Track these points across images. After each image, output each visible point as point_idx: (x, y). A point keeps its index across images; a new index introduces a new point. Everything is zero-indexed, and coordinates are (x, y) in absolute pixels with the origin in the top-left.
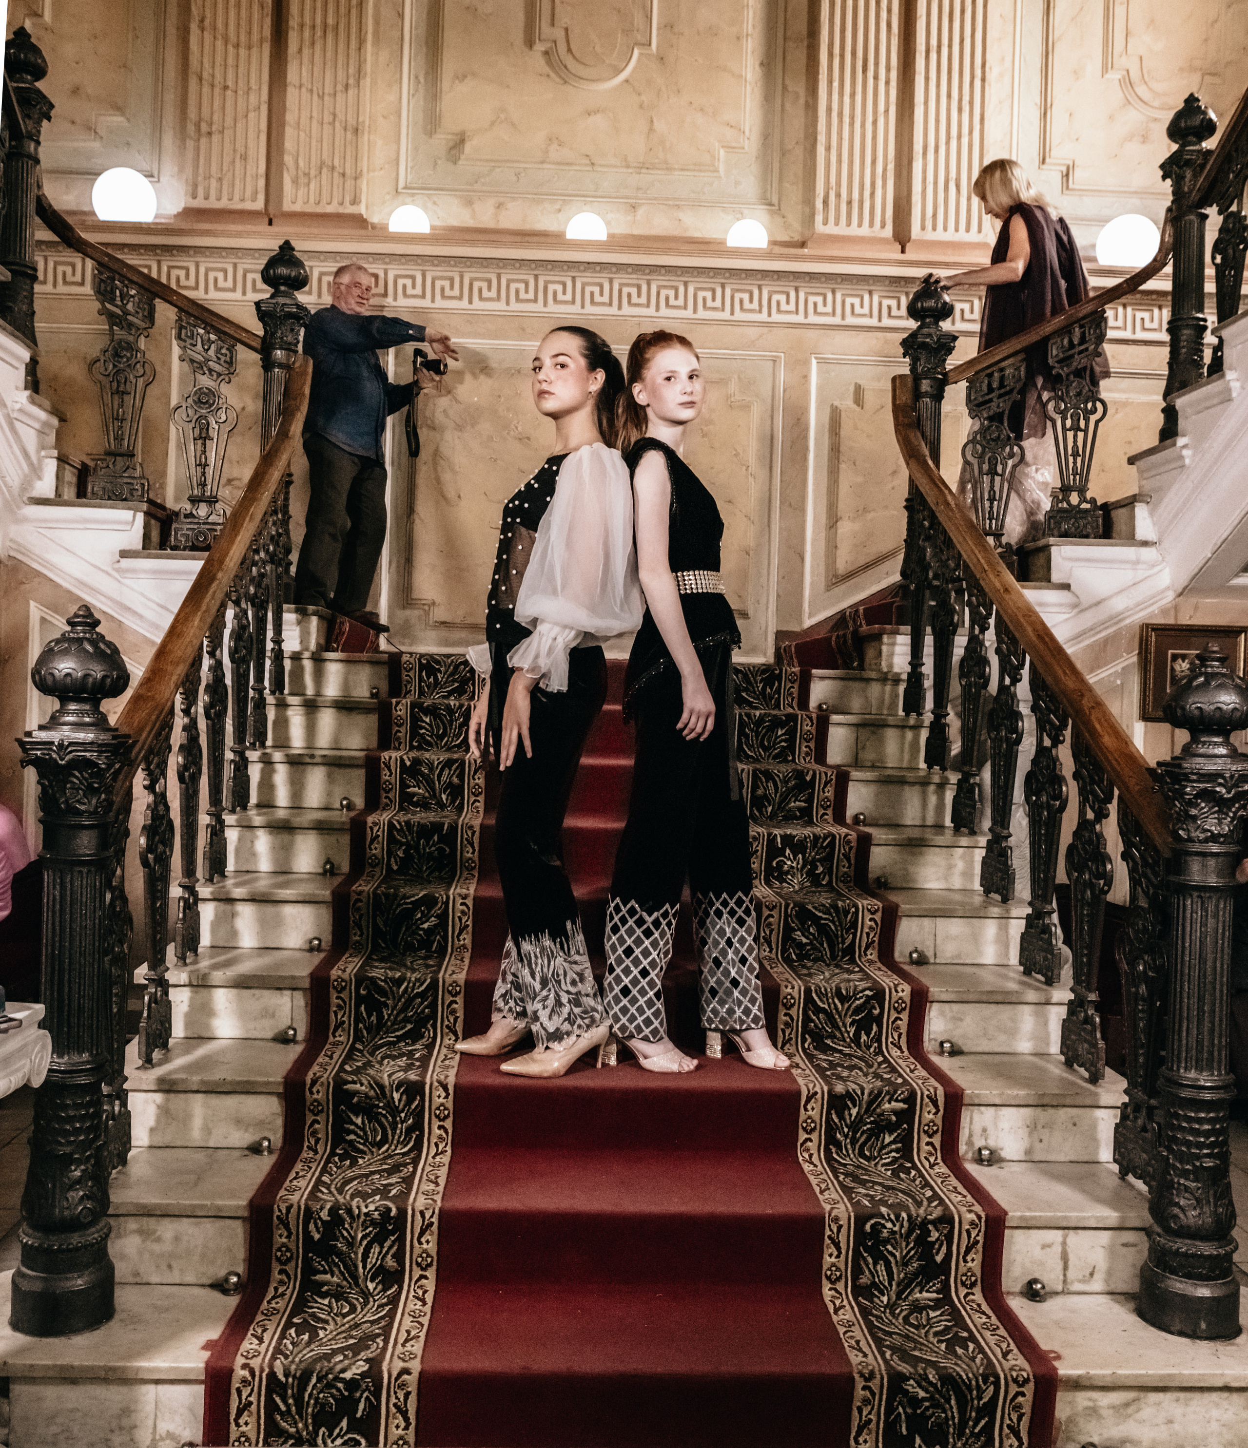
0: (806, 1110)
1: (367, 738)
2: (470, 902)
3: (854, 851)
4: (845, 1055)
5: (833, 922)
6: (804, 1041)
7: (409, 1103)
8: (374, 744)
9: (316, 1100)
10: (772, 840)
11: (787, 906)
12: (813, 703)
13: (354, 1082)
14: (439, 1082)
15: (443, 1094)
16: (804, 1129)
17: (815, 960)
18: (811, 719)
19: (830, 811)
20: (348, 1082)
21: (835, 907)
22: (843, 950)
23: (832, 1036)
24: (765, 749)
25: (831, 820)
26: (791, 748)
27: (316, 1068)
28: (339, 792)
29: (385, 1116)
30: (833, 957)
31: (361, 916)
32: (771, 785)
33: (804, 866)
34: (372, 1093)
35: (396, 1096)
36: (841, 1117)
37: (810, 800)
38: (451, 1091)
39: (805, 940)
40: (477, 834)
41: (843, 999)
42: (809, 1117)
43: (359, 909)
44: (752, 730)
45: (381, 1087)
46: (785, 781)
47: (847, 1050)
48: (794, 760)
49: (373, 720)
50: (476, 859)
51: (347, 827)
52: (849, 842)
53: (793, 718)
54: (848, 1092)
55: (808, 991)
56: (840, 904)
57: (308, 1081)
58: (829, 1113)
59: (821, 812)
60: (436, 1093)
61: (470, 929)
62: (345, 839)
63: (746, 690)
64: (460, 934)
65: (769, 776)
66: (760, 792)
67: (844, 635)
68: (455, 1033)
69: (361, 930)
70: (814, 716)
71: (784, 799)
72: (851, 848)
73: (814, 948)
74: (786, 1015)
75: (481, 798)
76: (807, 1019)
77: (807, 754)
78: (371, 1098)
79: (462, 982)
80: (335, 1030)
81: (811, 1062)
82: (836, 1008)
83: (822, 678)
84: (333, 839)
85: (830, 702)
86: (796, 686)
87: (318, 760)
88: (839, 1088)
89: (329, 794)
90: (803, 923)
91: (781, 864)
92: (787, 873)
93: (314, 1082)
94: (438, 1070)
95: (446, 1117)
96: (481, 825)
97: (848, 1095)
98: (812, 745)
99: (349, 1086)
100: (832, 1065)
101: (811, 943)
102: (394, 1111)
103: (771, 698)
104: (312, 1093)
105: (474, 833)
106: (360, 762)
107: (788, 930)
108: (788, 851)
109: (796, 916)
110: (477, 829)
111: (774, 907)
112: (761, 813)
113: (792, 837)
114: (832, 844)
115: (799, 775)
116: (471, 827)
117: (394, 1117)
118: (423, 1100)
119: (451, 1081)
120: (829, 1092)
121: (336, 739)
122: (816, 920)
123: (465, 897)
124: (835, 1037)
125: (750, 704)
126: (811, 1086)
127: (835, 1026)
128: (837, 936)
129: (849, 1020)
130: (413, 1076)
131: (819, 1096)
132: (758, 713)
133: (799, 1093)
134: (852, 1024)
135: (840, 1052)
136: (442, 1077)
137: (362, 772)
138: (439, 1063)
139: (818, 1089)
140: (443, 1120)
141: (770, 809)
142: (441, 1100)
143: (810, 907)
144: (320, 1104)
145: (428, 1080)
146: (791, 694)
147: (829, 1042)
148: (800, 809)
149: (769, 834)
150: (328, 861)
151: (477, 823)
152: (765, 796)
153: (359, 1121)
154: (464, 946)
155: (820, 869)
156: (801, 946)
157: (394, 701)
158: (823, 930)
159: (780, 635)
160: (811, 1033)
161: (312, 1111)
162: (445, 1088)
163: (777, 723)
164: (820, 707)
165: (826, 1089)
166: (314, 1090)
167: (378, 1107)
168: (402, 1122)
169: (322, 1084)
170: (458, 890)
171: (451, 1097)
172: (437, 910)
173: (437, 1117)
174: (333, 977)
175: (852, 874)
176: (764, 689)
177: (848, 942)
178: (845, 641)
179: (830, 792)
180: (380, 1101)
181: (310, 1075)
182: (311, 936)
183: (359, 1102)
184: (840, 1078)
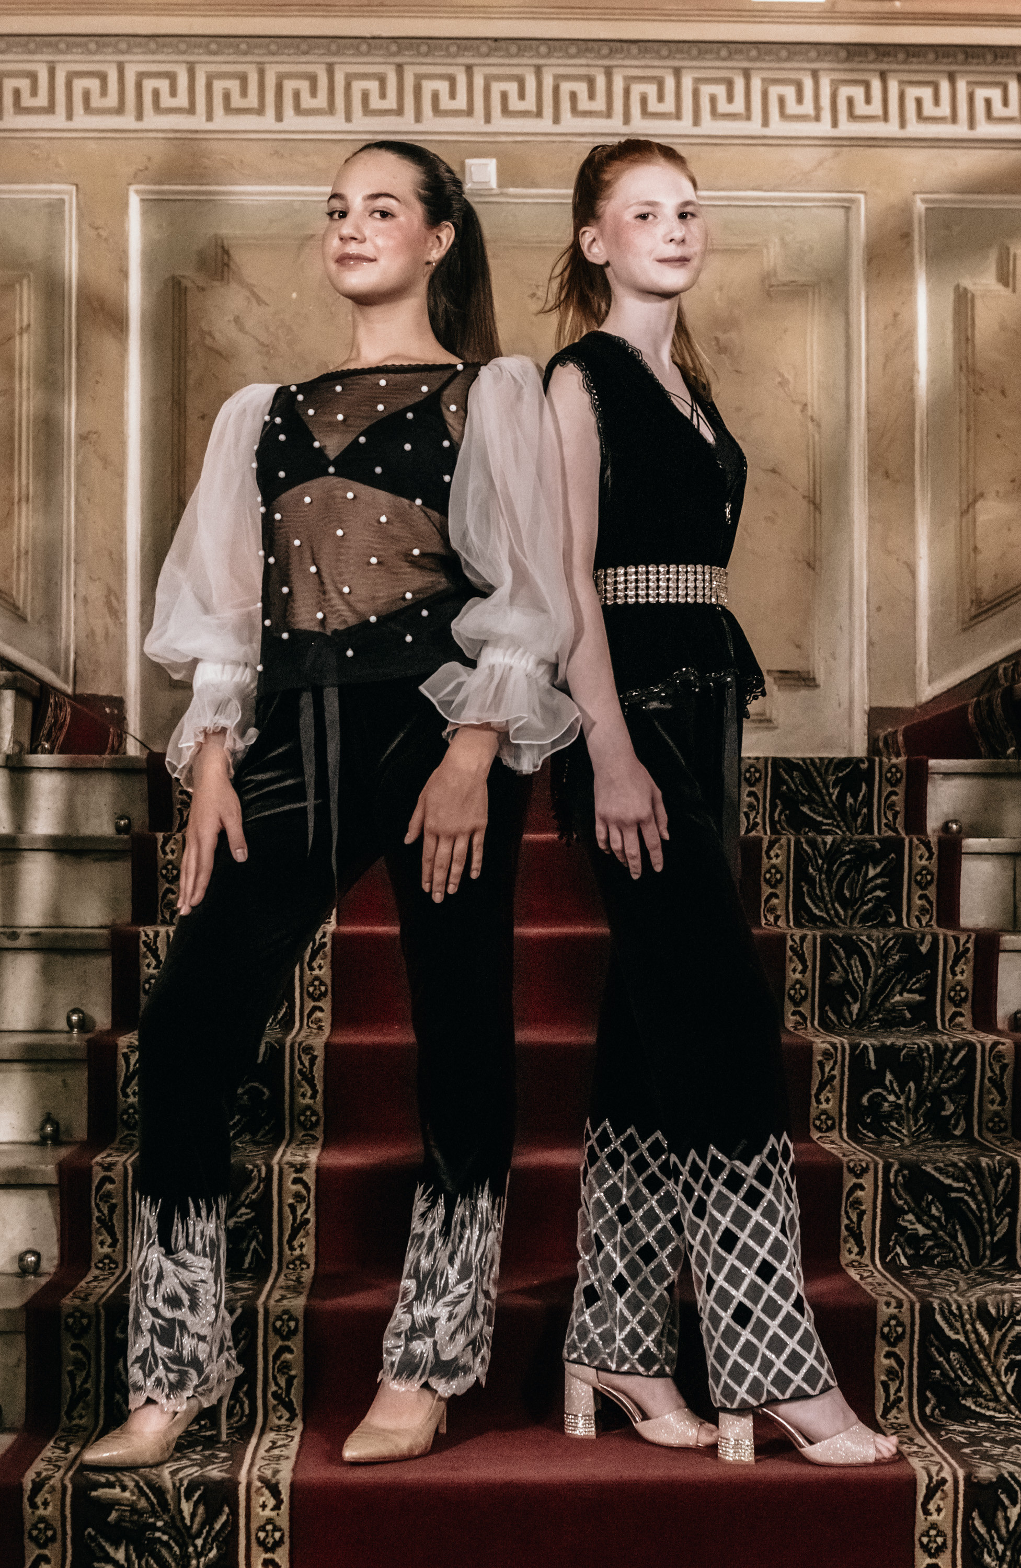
0: (927, 1512)
1: (113, 903)
2: (309, 1177)
3: (1009, 1071)
4: (999, 1425)
5: (972, 1194)
6: (923, 1402)
7: (209, 1520)
8: (126, 915)
9: (42, 1519)
10: (858, 1056)
11: (887, 1168)
12: (933, 823)
13: (111, 1485)
14: (262, 1479)
15: (271, 1502)
16: (926, 1548)
17: (942, 1266)
18: (927, 845)
19: (966, 1009)
20: (97, 1485)
21: (975, 1167)
22: (994, 1247)
23: (974, 1393)
24: (846, 904)
25: (969, 1026)
26: (894, 900)
27: (39, 1465)
28: (64, 1000)
29: (166, 1545)
30: (976, 1259)
31: (112, 1208)
32: (855, 962)
33: (919, 1103)
34: (143, 1503)
35: (186, 1507)
36: (990, 1524)
37: (928, 990)
38: (285, 1496)
39: (922, 1230)
40: (320, 1062)
41: (992, 1323)
42: (934, 1526)
43: (108, 1196)
44: (819, 870)
45: (159, 1491)
46: (882, 955)
47: (1002, 1417)
48: (899, 922)
49: (122, 872)
50: (319, 1109)
51: (82, 1054)
52: (999, 1057)
53: (895, 845)
54: (1001, 1477)
55: (927, 1310)
56: (984, 1161)
57: (28, 1485)
58: (967, 1517)
59: (951, 1010)
60: (258, 1501)
61: (311, 1226)
62: (80, 1079)
63: (808, 801)
64: (292, 1237)
65: (852, 947)
66: (836, 977)
67: (989, 701)
68: (289, 1407)
69: (112, 1234)
70: (933, 840)
71: (882, 988)
72: (1004, 1068)
73: (941, 1244)
74: (888, 1355)
75: (326, 1004)
76: (927, 1363)
77: (923, 911)
78: (140, 1513)
79: (299, 1313)
80: (72, 1406)
81: (937, 1436)
82: (980, 1341)
83: (947, 775)
84: (56, 1079)
85: (965, 819)
86: (901, 790)
87: (23, 942)
88: (986, 1472)
89: (46, 1005)
90: (918, 1199)
91: (877, 1101)
92: (889, 1116)
93: (38, 1486)
94: (259, 1463)
95: (278, 1544)
96: (327, 1046)
97: (1002, 1482)
98: (932, 892)
99: (101, 1492)
100: (974, 1440)
101: (934, 1236)
102: (182, 1534)
103: (856, 815)
104: (34, 1506)
105: (313, 1059)
106: (102, 944)
107: (891, 1213)
108: (889, 1077)
109: (905, 1186)
110: (319, 1052)
111: (865, 1170)
112: (840, 1016)
113: (894, 1050)
114: (970, 1060)
115: (908, 943)
116: (308, 1049)
117: (183, 1546)
118: (234, 1513)
119: (285, 1477)
120: (967, 1478)
121: (55, 910)
122: (942, 1191)
123: (301, 1168)
124: (979, 1393)
125: (816, 827)
126: (934, 1469)
127: (979, 1373)
128: (980, 1220)
129: (1004, 1362)
130: (215, 1472)
131: (949, 1487)
132: (829, 839)
133: (912, 1482)
134: (1009, 1369)
135: (990, 1419)
136: (268, 1473)
137: (104, 964)
138: (262, 1452)
139: (946, 1474)
140: (272, 1549)
141: (855, 1008)
142: (268, 1513)
143: (929, 1168)
144: (49, 1526)
145: (243, 1477)
146: (892, 806)
147: (969, 1403)
148: (910, 1006)
149: (854, 1047)
150: (48, 1119)
151: (319, 1042)
152: (846, 985)
153: (120, 1556)
154: (301, 1258)
155: (950, 1108)
156: (914, 1240)
157: (160, 836)
158: (954, 1209)
159: (876, 716)
160: (935, 1387)
161: (35, 1540)
162: (274, 1490)
163: (865, 855)
164: (946, 827)
165: (961, 1473)
166: (39, 1500)
167: (155, 1529)
168: (199, 1555)
169: (53, 1490)
170: (288, 1158)
171: (285, 1507)
172: (250, 1193)
173: (261, 1543)
174: (65, 1311)
175: (1007, 1116)
176: (841, 797)
177: (1001, 1231)
178: (991, 712)
179: (965, 975)
180: (158, 1518)
181: (30, 1475)
182: (23, 1248)
183: (120, 1519)
184: (986, 1456)
